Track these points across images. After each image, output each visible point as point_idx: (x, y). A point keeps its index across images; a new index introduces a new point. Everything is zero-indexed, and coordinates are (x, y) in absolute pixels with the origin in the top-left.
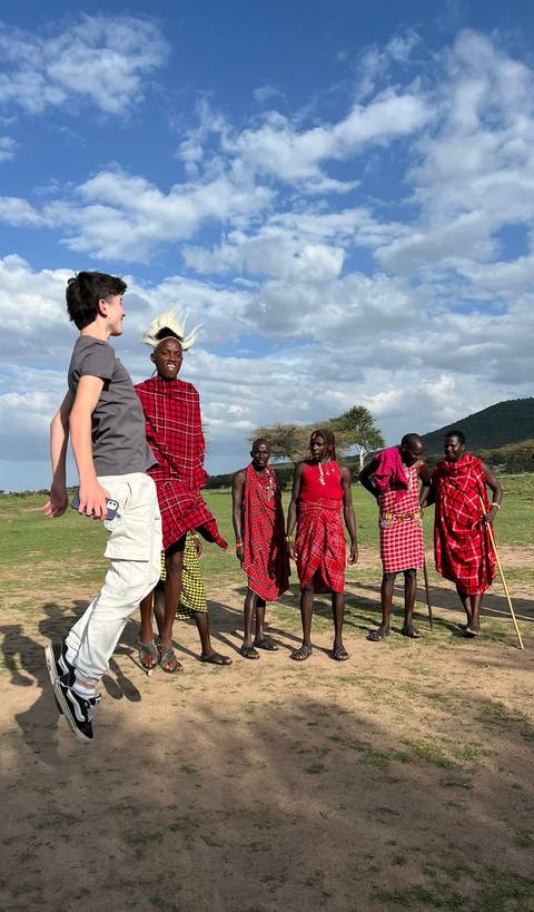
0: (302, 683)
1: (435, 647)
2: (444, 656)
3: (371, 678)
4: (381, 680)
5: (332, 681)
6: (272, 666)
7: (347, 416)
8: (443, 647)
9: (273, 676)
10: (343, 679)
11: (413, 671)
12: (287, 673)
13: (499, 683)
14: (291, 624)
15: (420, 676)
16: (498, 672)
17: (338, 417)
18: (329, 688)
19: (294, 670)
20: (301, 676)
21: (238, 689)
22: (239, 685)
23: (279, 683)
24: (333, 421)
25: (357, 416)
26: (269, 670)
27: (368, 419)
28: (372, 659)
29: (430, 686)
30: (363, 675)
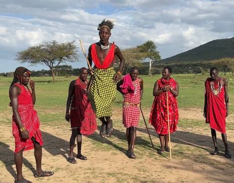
0: (92, 176)
1: (153, 158)
2: (155, 163)
3: (121, 173)
4: (125, 175)
5: (105, 175)
6: (81, 168)
7: (145, 45)
8: (156, 159)
9: (81, 173)
10: (109, 174)
11: (140, 170)
12: (87, 171)
13: (173, 176)
14: (97, 147)
15: (142, 173)
16: (174, 171)
17: (141, 45)
18: (102, 178)
19: (90, 169)
20: (92, 173)
21: (63, 179)
22: (64, 177)
23: (82, 176)
24: (138, 47)
25: (149, 45)
26: (80, 170)
27: (154, 47)
28: (125, 164)
29: (144, 177)
30: (118, 172)
